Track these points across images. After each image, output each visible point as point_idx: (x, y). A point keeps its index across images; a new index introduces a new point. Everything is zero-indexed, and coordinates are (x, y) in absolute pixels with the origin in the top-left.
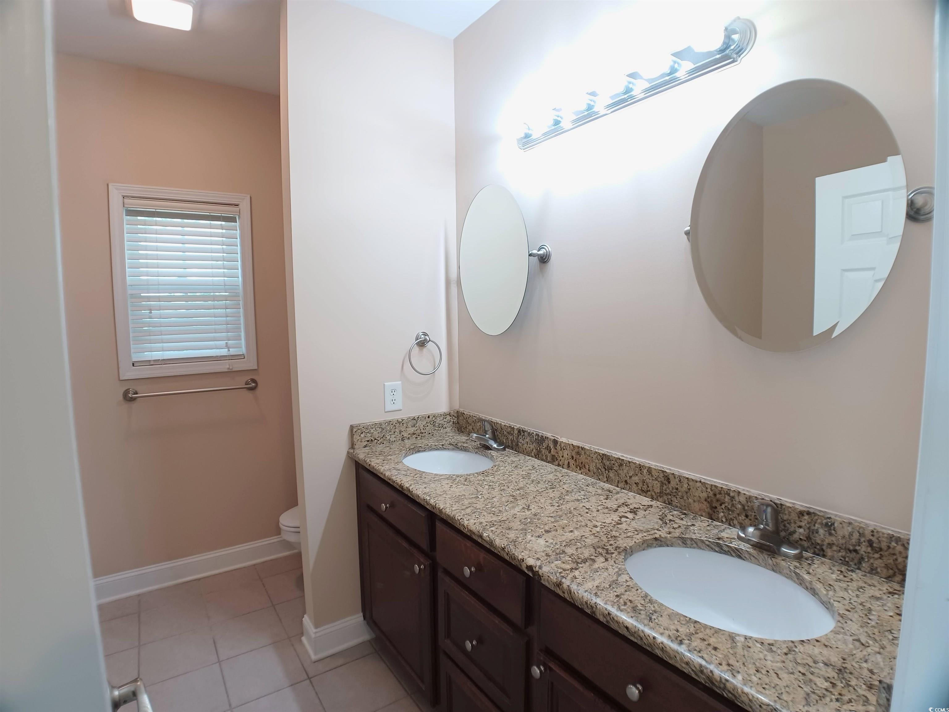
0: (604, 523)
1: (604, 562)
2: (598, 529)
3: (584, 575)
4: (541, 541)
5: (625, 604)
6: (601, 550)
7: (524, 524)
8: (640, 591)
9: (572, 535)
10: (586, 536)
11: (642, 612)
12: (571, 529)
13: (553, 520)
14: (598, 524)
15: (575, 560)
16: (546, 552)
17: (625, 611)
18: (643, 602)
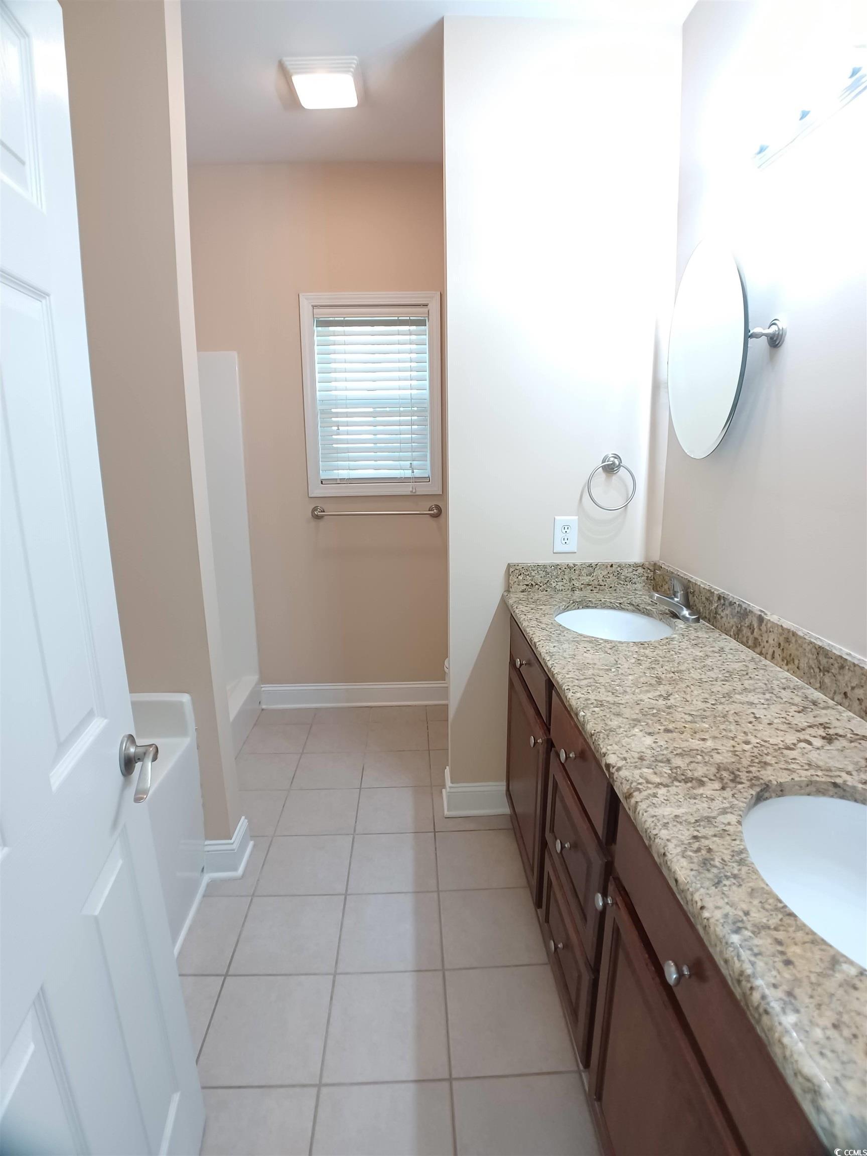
0: (765, 741)
1: (717, 790)
2: (747, 747)
3: (671, 797)
4: (649, 740)
5: (698, 850)
6: (725, 774)
7: (643, 715)
8: (738, 842)
9: (699, 744)
10: (719, 751)
11: (715, 870)
12: (706, 736)
13: (689, 718)
14: (754, 741)
15: (675, 775)
16: (642, 754)
17: (689, 858)
18: (727, 858)
